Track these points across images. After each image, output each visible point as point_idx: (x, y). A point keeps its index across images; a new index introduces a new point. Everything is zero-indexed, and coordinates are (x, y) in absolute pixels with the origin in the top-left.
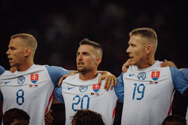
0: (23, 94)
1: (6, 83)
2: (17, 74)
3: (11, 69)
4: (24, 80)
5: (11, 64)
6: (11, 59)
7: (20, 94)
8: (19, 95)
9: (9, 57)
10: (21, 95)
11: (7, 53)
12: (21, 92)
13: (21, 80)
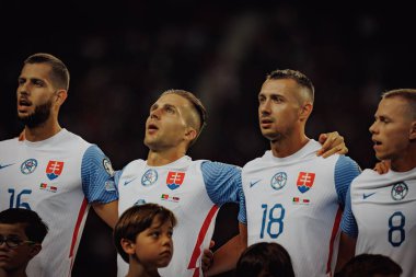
0: (403, 220)
1: (365, 197)
2: (391, 176)
3: (378, 165)
4: (405, 192)
5: (378, 155)
6: (379, 143)
7: (397, 221)
8: (394, 225)
9: (374, 137)
10: (399, 224)
11: (371, 129)
12: (398, 218)
13: (398, 192)
